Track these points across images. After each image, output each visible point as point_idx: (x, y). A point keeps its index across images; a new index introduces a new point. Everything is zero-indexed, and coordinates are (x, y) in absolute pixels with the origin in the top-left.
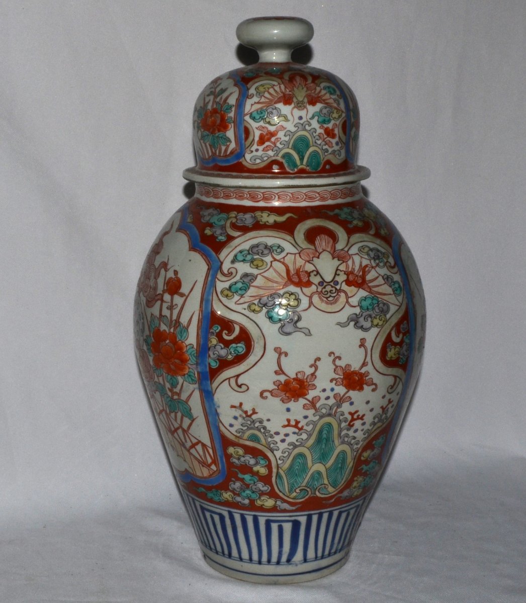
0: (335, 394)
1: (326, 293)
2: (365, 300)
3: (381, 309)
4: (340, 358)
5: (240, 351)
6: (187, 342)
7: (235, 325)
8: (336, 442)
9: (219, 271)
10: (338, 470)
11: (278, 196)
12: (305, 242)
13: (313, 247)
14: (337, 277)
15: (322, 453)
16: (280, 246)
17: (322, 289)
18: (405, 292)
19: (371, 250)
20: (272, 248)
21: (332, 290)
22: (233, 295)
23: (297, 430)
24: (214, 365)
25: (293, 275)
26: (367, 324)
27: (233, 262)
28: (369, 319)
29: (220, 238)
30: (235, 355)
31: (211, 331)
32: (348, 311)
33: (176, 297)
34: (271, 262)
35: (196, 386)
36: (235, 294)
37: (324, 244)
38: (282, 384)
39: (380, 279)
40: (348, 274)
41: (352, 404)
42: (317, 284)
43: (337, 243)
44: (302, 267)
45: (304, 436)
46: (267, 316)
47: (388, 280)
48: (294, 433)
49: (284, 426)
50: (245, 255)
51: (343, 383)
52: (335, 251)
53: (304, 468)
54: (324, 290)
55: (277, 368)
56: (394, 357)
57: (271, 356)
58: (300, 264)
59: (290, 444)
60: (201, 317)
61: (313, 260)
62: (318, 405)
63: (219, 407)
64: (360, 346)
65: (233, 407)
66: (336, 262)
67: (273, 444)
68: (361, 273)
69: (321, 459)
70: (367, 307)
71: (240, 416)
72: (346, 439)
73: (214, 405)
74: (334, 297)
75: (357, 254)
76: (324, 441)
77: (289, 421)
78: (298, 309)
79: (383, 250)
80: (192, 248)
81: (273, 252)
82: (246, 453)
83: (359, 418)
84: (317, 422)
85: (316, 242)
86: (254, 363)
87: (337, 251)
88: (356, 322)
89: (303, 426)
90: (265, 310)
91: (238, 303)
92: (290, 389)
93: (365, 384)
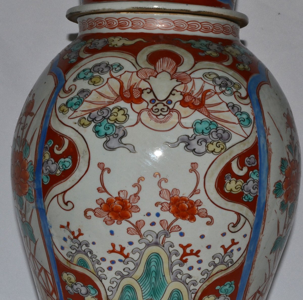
0: (161, 221)
1: (157, 111)
2: (201, 123)
3: (219, 135)
4: (166, 180)
5: (67, 166)
6: (29, 159)
7: (65, 139)
8: (168, 277)
9: (62, 89)
11: (132, 22)
12: (147, 63)
13: (153, 67)
14: (171, 96)
15: (153, 288)
16: (120, 65)
17: (153, 106)
18: (255, 125)
19: (219, 77)
20: (112, 66)
21: (164, 109)
22: (68, 110)
23: (122, 258)
24: (46, 181)
25: (126, 91)
26: (200, 148)
27: (75, 80)
28: (204, 144)
29: (72, 60)
30: (63, 170)
31: (46, 145)
32: (179, 132)
33: (28, 117)
34: (108, 79)
36: (70, 109)
37: (165, 65)
38: (104, 203)
39: (224, 105)
40: (184, 95)
41: (182, 235)
42: (148, 102)
43: (179, 66)
44: (136, 84)
45: (131, 266)
46: (94, 131)
47: (233, 108)
48: (120, 261)
49: (110, 252)
50: (86, 74)
51: (170, 209)
52: (175, 72)
54: (155, 108)
55: (100, 186)
56: (235, 191)
57: (95, 171)
58: (135, 82)
59: (118, 273)
60: (40, 133)
61: (149, 79)
62: (142, 231)
63: (51, 227)
64: (191, 171)
65: (62, 227)
66: (174, 83)
67: (101, 271)
68: (200, 96)
69: (152, 295)
70: (203, 131)
71: (69, 237)
72: (179, 276)
73: (47, 224)
74: (165, 115)
75: (201, 78)
76: (154, 274)
77: (113, 245)
78: (125, 125)
79: (234, 81)
80: (49, 73)
81: (112, 70)
82: (77, 280)
83: (192, 253)
84: (143, 251)
85: (157, 64)
86: (79, 178)
87: (178, 73)
88: (187, 144)
89: (128, 254)
90: (93, 124)
91: (71, 117)
92: (113, 209)
93: (197, 214)
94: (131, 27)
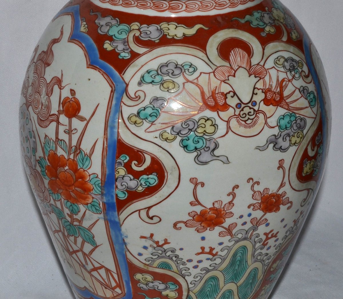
0: (252, 219)
1: (244, 115)
2: (283, 119)
3: (298, 125)
4: (258, 183)
5: (152, 183)
6: (90, 171)
7: (145, 155)
8: (249, 262)
9: (125, 94)
10: (249, 286)
11: (186, 4)
12: (220, 59)
13: (227, 64)
14: (254, 97)
15: (235, 274)
16: (192, 64)
17: (240, 111)
18: (319, 101)
19: (286, 60)
20: (183, 67)
21: (250, 112)
22: (143, 121)
23: (210, 256)
24: (122, 196)
25: (209, 98)
26: (285, 144)
27: (140, 84)
28: (288, 138)
29: (123, 54)
30: (146, 186)
31: (118, 160)
32: (268, 133)
33: (74, 120)
34: (184, 84)
35: (102, 216)
36: (144, 121)
37: (239, 59)
38: (198, 215)
39: (297, 92)
40: (265, 92)
41: (267, 225)
42: (234, 107)
43: (251, 57)
44: (217, 88)
46: (182, 145)
47: (304, 92)
48: (208, 259)
49: (198, 254)
50: (153, 76)
51: (260, 207)
52: (251, 67)
53: (216, 288)
54: (242, 113)
55: (193, 199)
56: (309, 172)
57: (186, 187)
58: (215, 86)
59: (203, 269)
60: (105, 145)
61: (228, 80)
62: (234, 232)
63: (127, 237)
64: (278, 168)
65: (142, 237)
66: (253, 79)
67: (185, 270)
68: (279, 90)
69: (233, 279)
70: (286, 126)
71: (151, 246)
72: (259, 258)
73: (121, 235)
74: (253, 119)
75: (274, 67)
76: (238, 263)
77: (203, 248)
78: (215, 136)
79: (297, 59)
80: (90, 65)
81: (185, 71)
82: (155, 279)
83: (272, 236)
84: (231, 247)
85: (230, 58)
86: (168, 194)
87: (253, 67)
88: (275, 143)
89: (217, 252)
90: (179, 139)
91: (148, 130)
92: (206, 219)
93: (281, 204)
94: (185, 10)
